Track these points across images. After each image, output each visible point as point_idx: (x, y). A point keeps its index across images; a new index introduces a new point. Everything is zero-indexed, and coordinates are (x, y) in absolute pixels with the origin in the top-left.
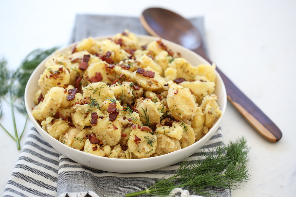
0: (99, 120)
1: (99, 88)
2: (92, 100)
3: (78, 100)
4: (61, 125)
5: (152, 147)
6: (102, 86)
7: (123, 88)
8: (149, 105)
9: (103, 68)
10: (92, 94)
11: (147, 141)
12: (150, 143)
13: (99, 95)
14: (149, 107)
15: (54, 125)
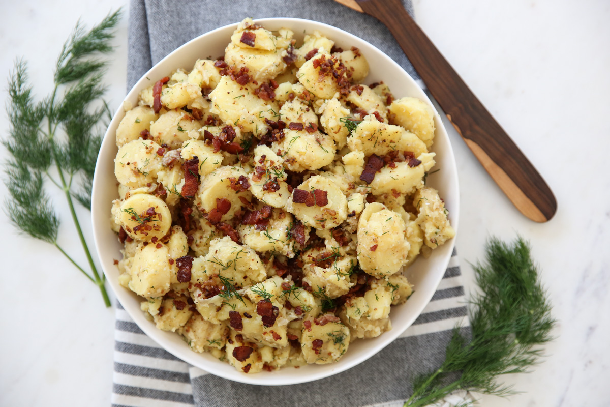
0: (245, 321)
1: (233, 260)
2: (223, 279)
3: (199, 281)
4: (177, 317)
5: (344, 345)
6: (237, 254)
7: (275, 245)
8: (329, 282)
9: (228, 186)
10: (221, 270)
11: (334, 340)
12: (339, 340)
13: (235, 269)
14: (329, 285)
15: (164, 317)
